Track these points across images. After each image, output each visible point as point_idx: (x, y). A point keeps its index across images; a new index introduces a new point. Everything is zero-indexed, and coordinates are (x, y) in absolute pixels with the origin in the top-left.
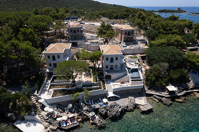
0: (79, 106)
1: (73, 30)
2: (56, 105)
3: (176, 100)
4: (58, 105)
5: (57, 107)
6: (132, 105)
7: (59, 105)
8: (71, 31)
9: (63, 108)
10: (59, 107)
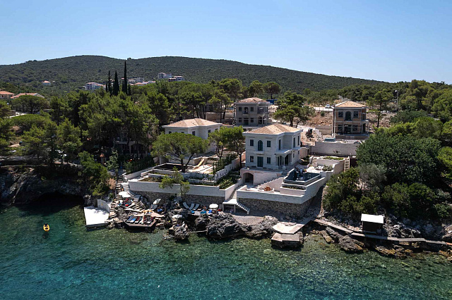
1: (243, 107)
3: (378, 248)
5: (140, 198)
6: (263, 228)
8: (240, 109)
10: (144, 199)
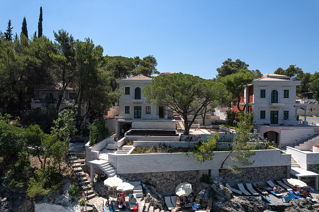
0: (215, 193)
2: (140, 183)
4: (147, 183)
5: (143, 187)
7: (150, 184)
9: (160, 196)
10: (150, 189)
